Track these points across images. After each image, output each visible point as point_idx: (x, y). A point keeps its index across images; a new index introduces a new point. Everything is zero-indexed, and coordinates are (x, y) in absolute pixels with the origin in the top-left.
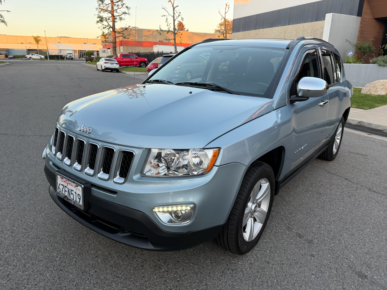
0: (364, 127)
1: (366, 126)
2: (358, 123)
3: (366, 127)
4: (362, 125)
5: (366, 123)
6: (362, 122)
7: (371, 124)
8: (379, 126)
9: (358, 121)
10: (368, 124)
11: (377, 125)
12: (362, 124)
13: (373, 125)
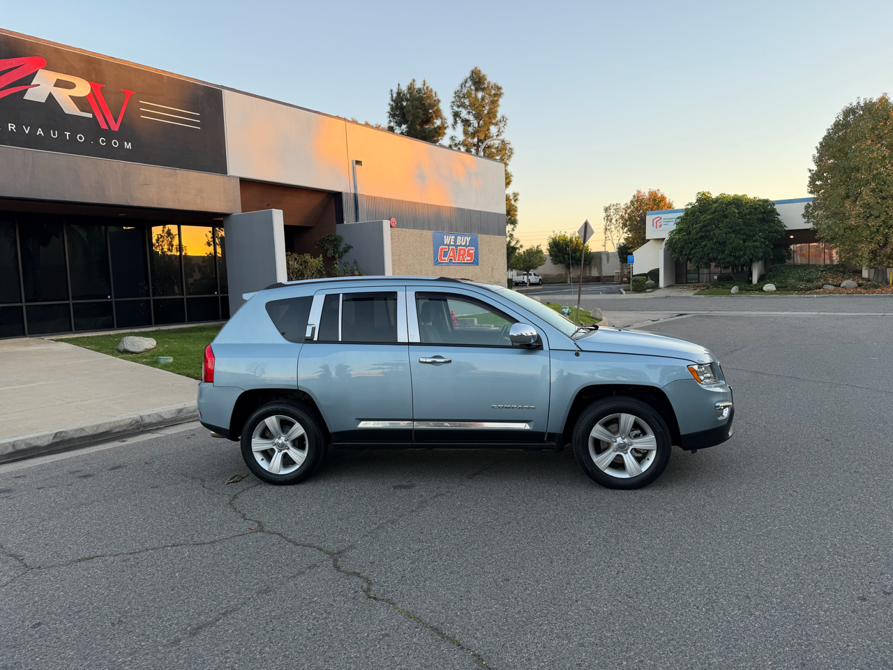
0: (71, 440)
1: (75, 436)
2: (54, 438)
3: (77, 438)
4: (66, 438)
5: (71, 431)
6: (61, 432)
7: (82, 429)
8: (98, 426)
9: (51, 435)
10: (76, 430)
11: (94, 426)
12: (63, 437)
13: (87, 430)
